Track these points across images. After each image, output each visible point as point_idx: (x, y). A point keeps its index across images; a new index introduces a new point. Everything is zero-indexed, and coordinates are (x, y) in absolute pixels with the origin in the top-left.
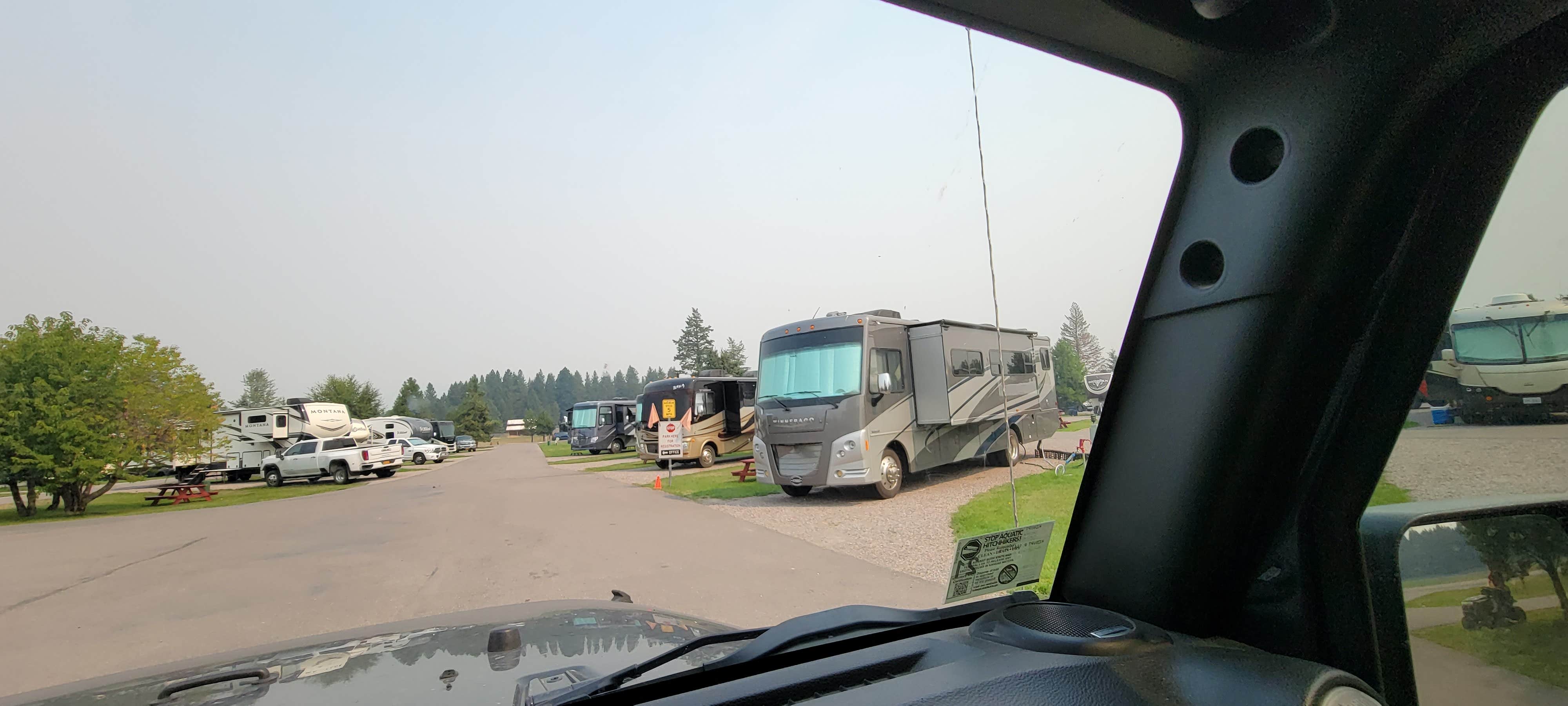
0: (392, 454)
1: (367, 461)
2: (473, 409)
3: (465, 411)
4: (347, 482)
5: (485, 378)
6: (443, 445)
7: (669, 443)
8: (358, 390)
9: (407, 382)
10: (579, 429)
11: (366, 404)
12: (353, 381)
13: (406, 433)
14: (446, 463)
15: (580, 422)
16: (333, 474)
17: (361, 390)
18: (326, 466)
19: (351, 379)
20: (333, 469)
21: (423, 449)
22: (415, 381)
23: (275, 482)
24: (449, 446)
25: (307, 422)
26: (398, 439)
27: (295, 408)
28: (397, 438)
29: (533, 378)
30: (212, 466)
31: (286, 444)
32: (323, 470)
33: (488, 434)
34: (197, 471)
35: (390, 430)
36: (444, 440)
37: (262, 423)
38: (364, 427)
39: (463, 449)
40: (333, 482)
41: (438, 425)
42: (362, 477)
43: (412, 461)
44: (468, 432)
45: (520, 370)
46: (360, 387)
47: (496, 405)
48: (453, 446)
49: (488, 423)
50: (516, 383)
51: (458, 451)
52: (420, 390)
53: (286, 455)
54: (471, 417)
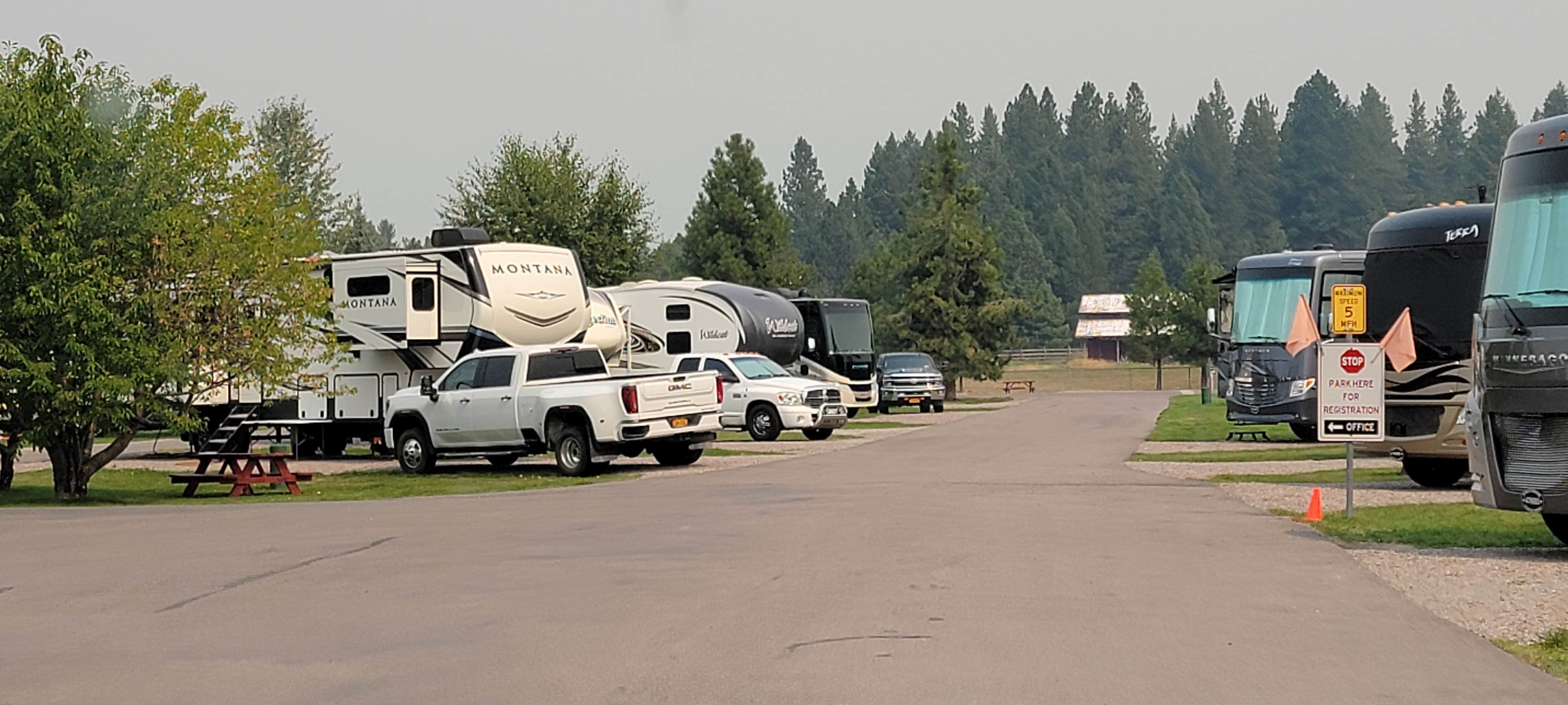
0: (693, 400)
1: (633, 417)
2: (940, 253)
3: (914, 261)
4: (588, 470)
5: (1000, 119)
6: (838, 382)
7: (1348, 403)
8: (585, 186)
9: (724, 149)
10: (1253, 350)
11: (610, 234)
12: (570, 157)
13: (724, 335)
14: (839, 441)
15: (1257, 324)
16: (556, 448)
17: (593, 187)
18: (538, 424)
19: (565, 151)
20: (555, 433)
21: (775, 391)
22: (750, 146)
23: (418, 459)
24: (853, 388)
25: (483, 297)
26: (704, 357)
27: (453, 257)
28: (699, 351)
29: (1185, 122)
30: (262, 411)
31: (436, 360)
32: (528, 433)
33: (994, 349)
34: (236, 422)
35: (678, 326)
36: (841, 365)
37: (381, 297)
38: (610, 314)
39: (901, 402)
40: (558, 470)
41: (823, 310)
42: (622, 460)
43: (744, 428)
44: (921, 341)
45: (1134, 87)
46: (590, 176)
47: (1041, 231)
48: (868, 388)
49: (992, 309)
50: (1115, 135)
51: (884, 407)
52: (765, 181)
53: (443, 387)
54: (932, 285)
